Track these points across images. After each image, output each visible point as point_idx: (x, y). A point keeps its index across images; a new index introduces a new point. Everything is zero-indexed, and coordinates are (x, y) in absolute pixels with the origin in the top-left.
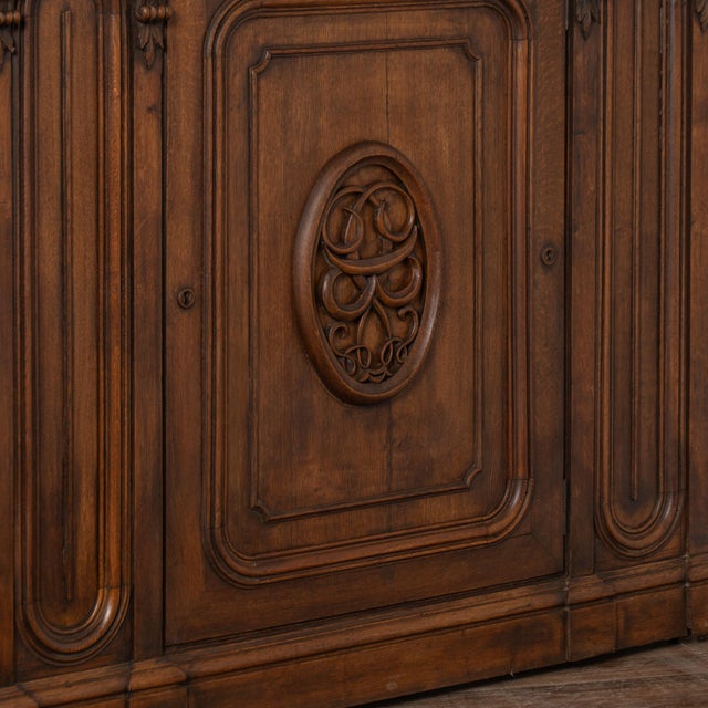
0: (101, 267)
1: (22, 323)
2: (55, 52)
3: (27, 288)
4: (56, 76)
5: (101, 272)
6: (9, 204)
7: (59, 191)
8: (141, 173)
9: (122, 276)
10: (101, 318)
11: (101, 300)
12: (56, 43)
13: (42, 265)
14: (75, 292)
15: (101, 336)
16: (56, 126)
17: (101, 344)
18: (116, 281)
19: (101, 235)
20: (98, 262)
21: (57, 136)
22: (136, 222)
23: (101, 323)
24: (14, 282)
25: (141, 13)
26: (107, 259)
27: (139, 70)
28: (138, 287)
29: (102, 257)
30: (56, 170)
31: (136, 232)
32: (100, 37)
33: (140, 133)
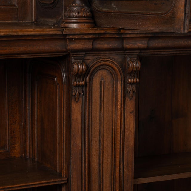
0: (113, 164)
1: (85, 183)
2: (98, 94)
3: (87, 172)
4: (98, 102)
5: (113, 166)
6: (81, 144)
7: (99, 140)
8: (127, 133)
9: (120, 167)
10: (113, 180)
11: (113, 174)
12: (99, 91)
13: (92, 163)
14: (104, 172)
15: (113, 186)
16: (98, 118)
17: (113, 189)
18: (118, 168)
19: (113, 154)
20: (112, 162)
21: (98, 121)
22: (125, 149)
23: (113, 182)
24: (82, 170)
25: (128, 81)
26: (115, 161)
27: (127, 100)
28: (125, 170)
29: (114, 160)
30: (98, 133)
31: (125, 153)
32: (114, 88)
33: (127, 120)
